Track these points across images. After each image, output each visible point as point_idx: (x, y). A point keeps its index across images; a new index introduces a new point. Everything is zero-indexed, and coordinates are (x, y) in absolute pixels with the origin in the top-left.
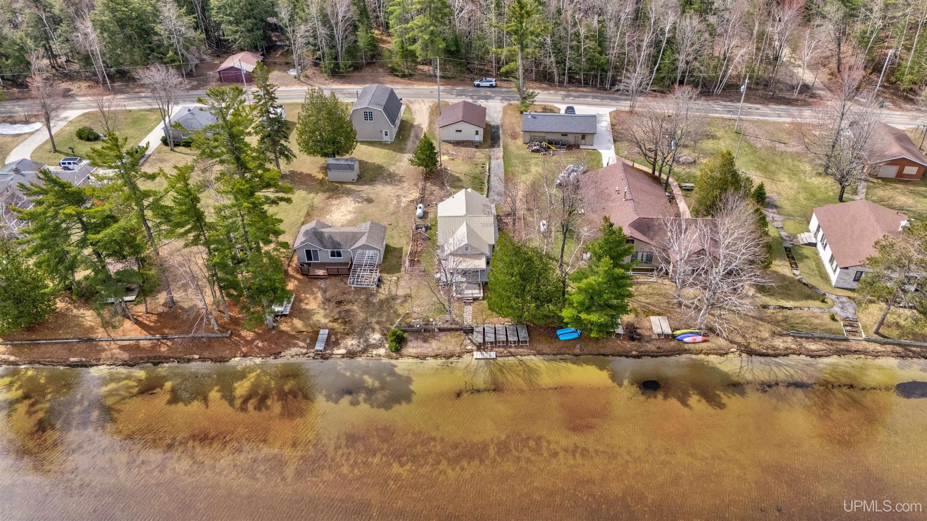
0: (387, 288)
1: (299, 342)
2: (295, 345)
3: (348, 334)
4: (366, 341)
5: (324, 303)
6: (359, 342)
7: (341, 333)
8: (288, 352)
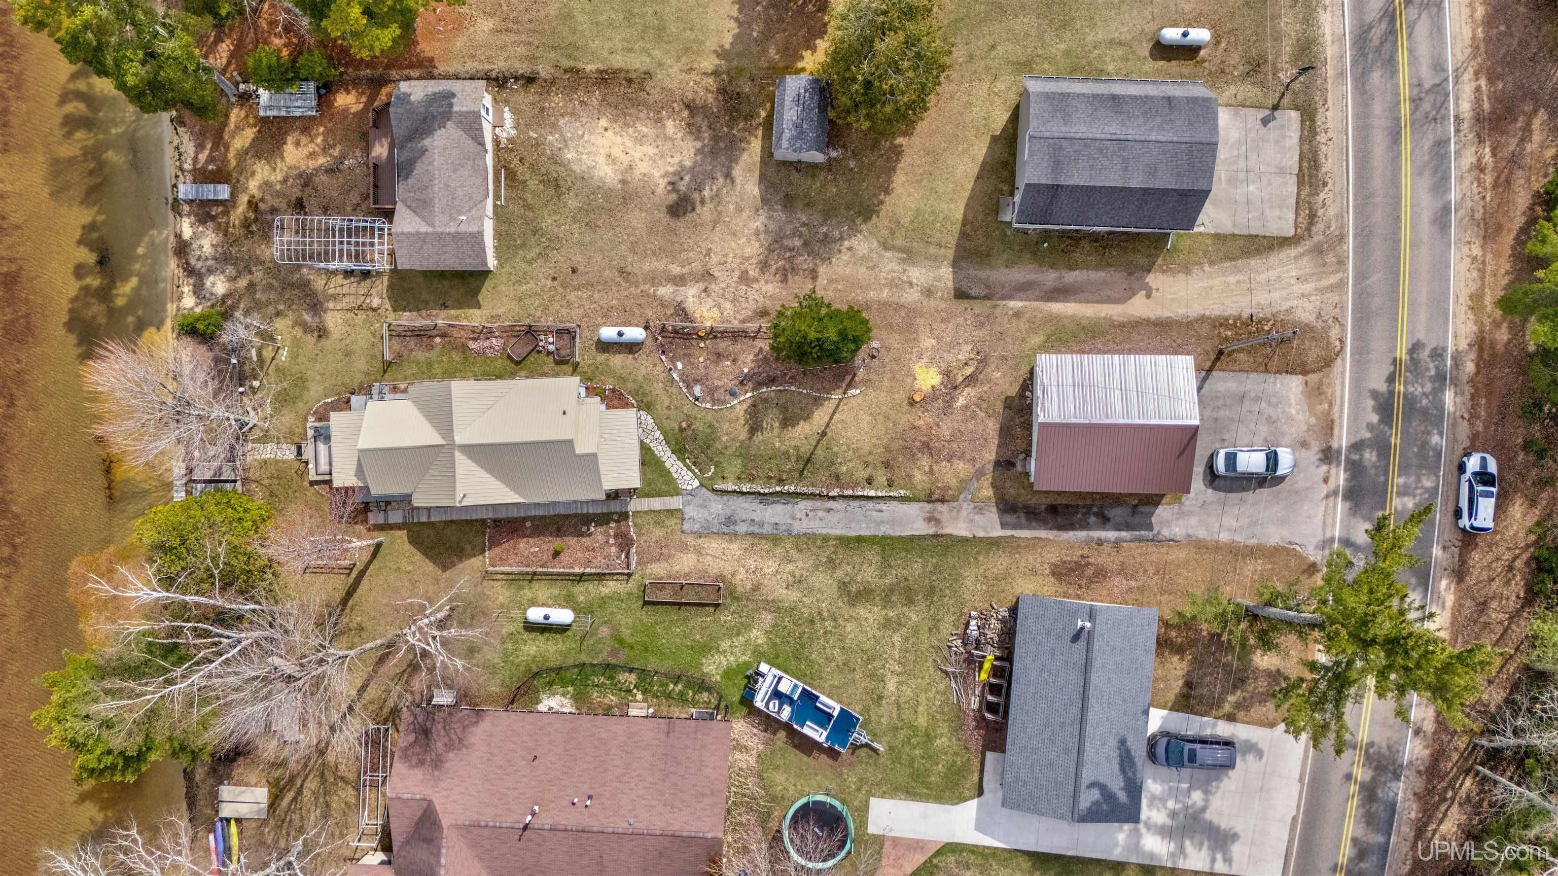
0: (345, 290)
1: (207, 152)
2: (200, 147)
3: (225, 235)
4: (210, 271)
5: (300, 176)
6: (207, 259)
7: (228, 223)
8: (186, 138)
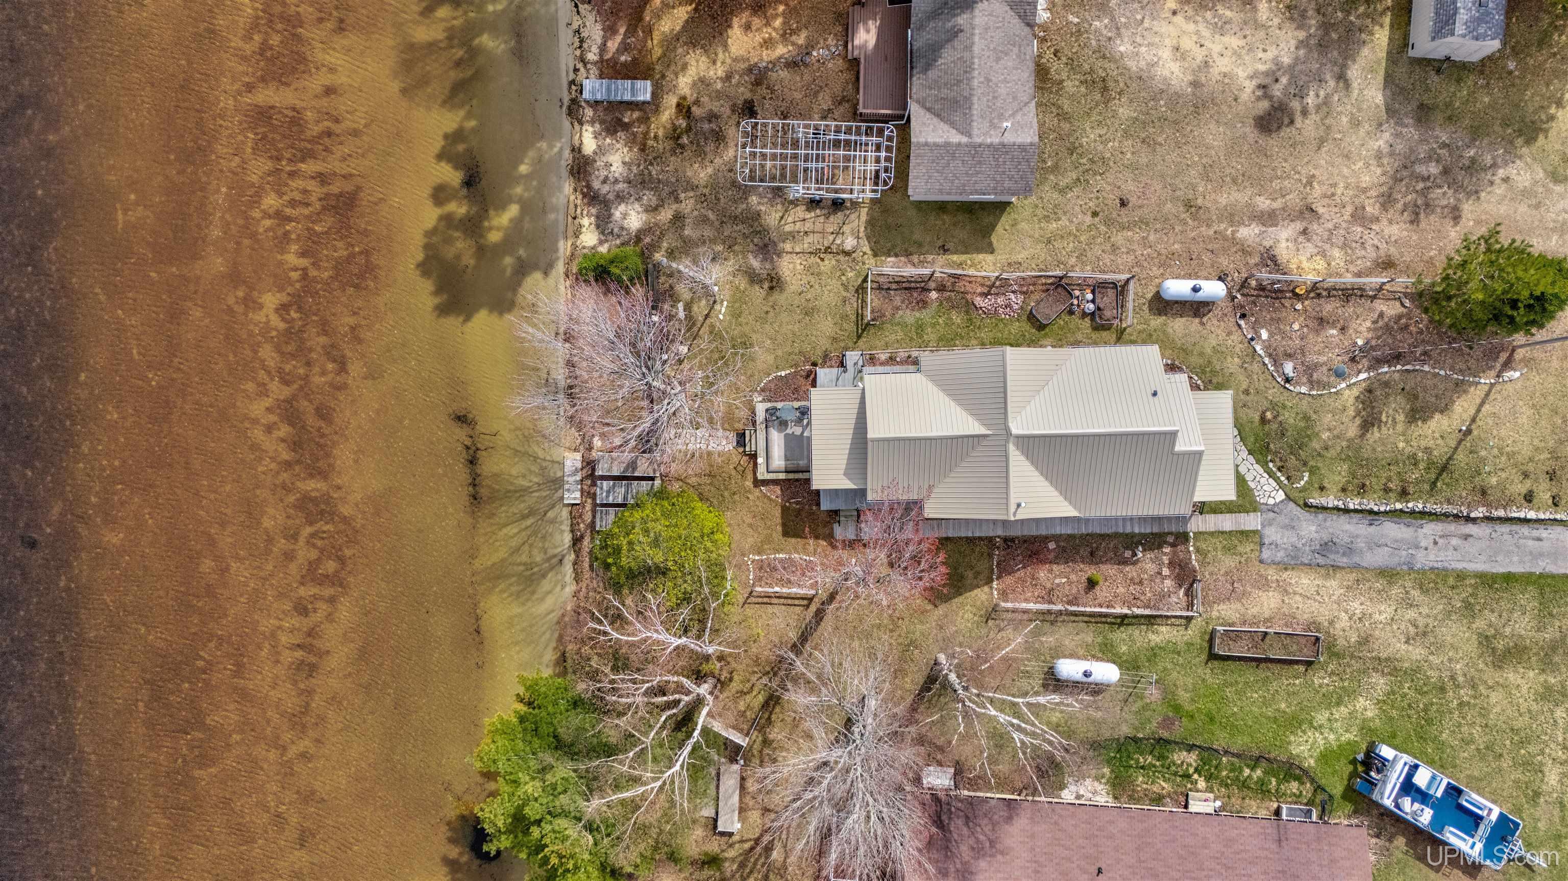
0: (808, 226)
1: (619, 38)
2: (609, 31)
3: (643, 149)
4: (621, 198)
5: (750, 70)
6: (616, 181)
7: (646, 134)
8: (590, 18)
